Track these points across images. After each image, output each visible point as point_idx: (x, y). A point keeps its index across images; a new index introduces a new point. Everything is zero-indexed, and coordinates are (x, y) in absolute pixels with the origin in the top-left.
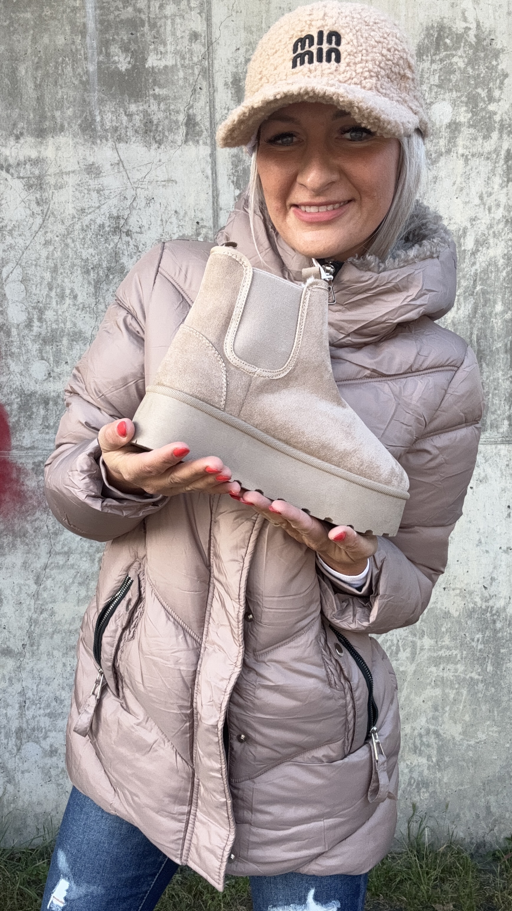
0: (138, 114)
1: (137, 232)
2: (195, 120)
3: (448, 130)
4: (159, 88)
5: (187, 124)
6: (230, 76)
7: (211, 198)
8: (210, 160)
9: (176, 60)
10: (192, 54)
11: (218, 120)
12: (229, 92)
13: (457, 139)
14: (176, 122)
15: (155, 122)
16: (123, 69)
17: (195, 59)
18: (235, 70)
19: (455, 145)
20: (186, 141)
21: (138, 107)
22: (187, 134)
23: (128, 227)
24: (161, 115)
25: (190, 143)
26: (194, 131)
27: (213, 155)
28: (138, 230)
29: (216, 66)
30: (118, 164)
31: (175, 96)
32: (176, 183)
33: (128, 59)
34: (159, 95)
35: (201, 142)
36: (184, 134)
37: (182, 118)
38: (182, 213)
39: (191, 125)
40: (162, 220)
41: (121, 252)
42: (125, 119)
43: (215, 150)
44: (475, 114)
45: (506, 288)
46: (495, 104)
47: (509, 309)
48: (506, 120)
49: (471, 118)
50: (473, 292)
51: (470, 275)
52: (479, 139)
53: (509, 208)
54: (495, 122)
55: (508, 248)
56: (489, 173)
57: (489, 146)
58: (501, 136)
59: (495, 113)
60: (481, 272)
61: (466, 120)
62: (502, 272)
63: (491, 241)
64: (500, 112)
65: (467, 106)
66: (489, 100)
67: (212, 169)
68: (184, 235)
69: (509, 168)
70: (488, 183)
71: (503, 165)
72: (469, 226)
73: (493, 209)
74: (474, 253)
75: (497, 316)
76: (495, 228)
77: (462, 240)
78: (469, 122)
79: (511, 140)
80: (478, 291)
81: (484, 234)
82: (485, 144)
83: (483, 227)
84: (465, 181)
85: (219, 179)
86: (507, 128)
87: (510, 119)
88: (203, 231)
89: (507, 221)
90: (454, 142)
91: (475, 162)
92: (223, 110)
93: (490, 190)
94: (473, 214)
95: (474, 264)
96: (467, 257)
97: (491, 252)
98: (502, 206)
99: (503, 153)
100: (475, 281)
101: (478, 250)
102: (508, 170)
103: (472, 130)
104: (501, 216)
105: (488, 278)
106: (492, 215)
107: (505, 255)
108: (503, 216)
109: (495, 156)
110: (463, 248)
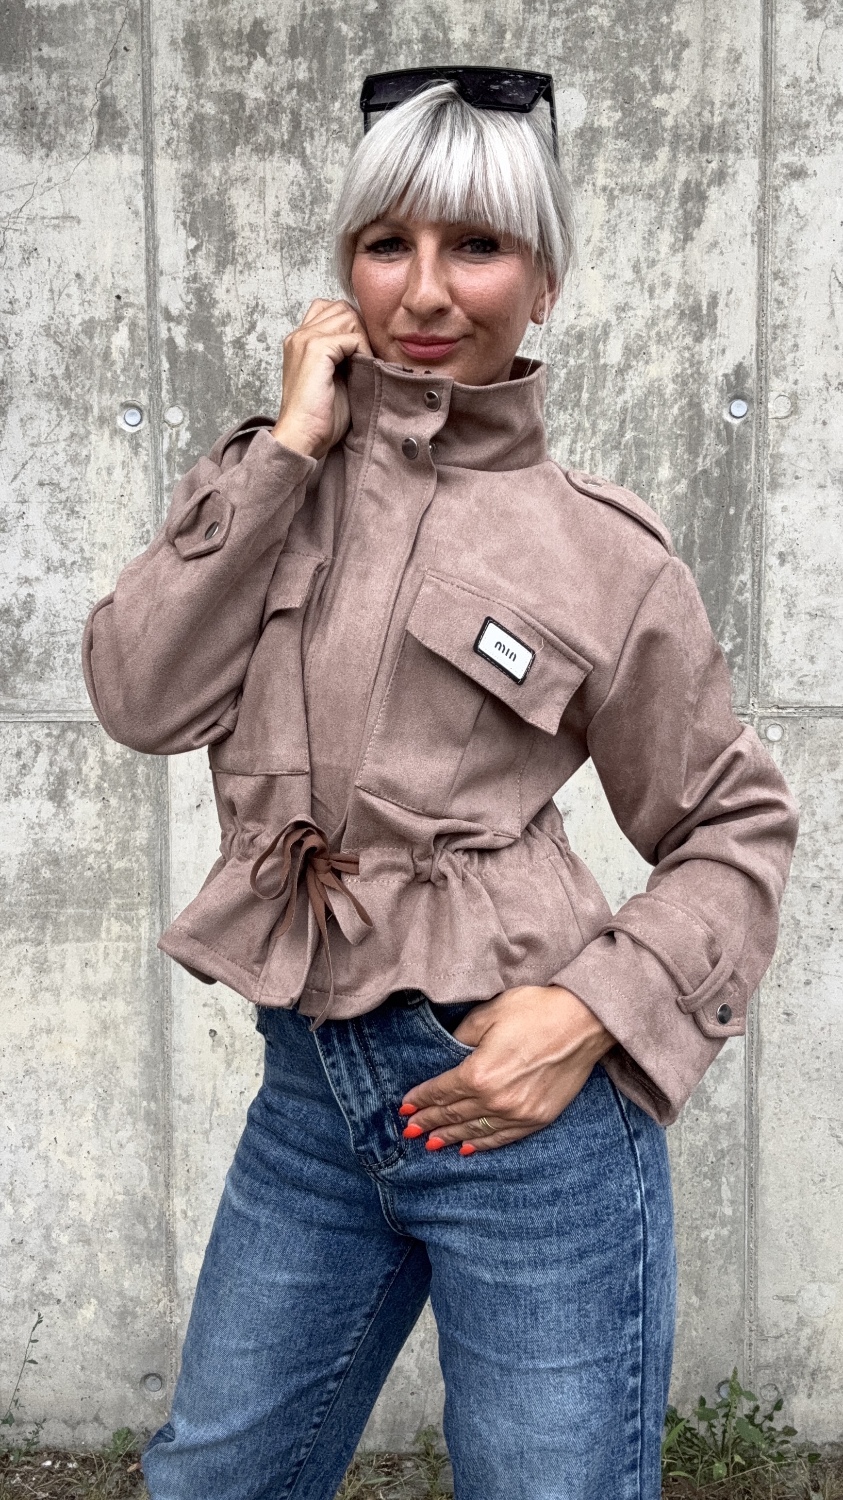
0: (8, 94)
2: (115, 106)
3: (580, 142)
4: (50, 45)
5: (100, 115)
6: (180, 27)
7: (143, 251)
8: (140, 180)
11: (158, 108)
12: (179, 58)
13: (595, 159)
14: (81, 109)
15: (41, 108)
18: (191, 17)
19: (591, 170)
20: (98, 146)
21: (11, 79)
22: (100, 133)
24: (52, 96)
25: (106, 149)
26: (113, 127)
27: (147, 173)
29: (156, 9)
31: (78, 62)
32: (79, 222)
34: (49, 60)
35: (125, 148)
36: (95, 132)
37: (90, 102)
38: (89, 279)
39: (108, 117)
40: (52, 290)
43: (152, 163)
44: (627, 113)
45: (678, 437)
46: (665, 95)
47: (683, 475)
48: (684, 126)
49: (620, 121)
50: (620, 443)
51: (615, 412)
52: (635, 160)
53: (686, 289)
54: (664, 129)
55: (683, 363)
56: (651, 223)
57: (653, 173)
58: (674, 156)
59: (665, 113)
60: (633, 407)
61: (611, 124)
62: (671, 407)
63: (653, 349)
64: (673, 112)
65: (613, 98)
66: (653, 89)
67: (146, 198)
68: (92, 320)
69: (687, 215)
70: (649, 243)
71: (676, 210)
72: (614, 321)
73: (658, 291)
74: (621, 372)
75: (662, 488)
76: (661, 325)
77: (601, 346)
78: (617, 128)
79: (692, 164)
80: (627, 442)
81: (641, 336)
82: (645, 170)
83: (639, 324)
84: (608, 238)
85: (159, 217)
86: (685, 141)
87: (691, 125)
88: (129, 313)
89: (682, 313)
90: (590, 165)
91: (625, 203)
92: (167, 90)
93: (652, 254)
94: (621, 299)
95: (622, 390)
96: (609, 378)
97: (653, 371)
98: (674, 285)
99: (677, 187)
100: (623, 421)
101: (630, 366)
102: (686, 219)
103: (621, 143)
104: (672, 304)
105: (647, 417)
106: (656, 302)
107: (677, 376)
108: (675, 304)
109: (663, 193)
110: (602, 361)
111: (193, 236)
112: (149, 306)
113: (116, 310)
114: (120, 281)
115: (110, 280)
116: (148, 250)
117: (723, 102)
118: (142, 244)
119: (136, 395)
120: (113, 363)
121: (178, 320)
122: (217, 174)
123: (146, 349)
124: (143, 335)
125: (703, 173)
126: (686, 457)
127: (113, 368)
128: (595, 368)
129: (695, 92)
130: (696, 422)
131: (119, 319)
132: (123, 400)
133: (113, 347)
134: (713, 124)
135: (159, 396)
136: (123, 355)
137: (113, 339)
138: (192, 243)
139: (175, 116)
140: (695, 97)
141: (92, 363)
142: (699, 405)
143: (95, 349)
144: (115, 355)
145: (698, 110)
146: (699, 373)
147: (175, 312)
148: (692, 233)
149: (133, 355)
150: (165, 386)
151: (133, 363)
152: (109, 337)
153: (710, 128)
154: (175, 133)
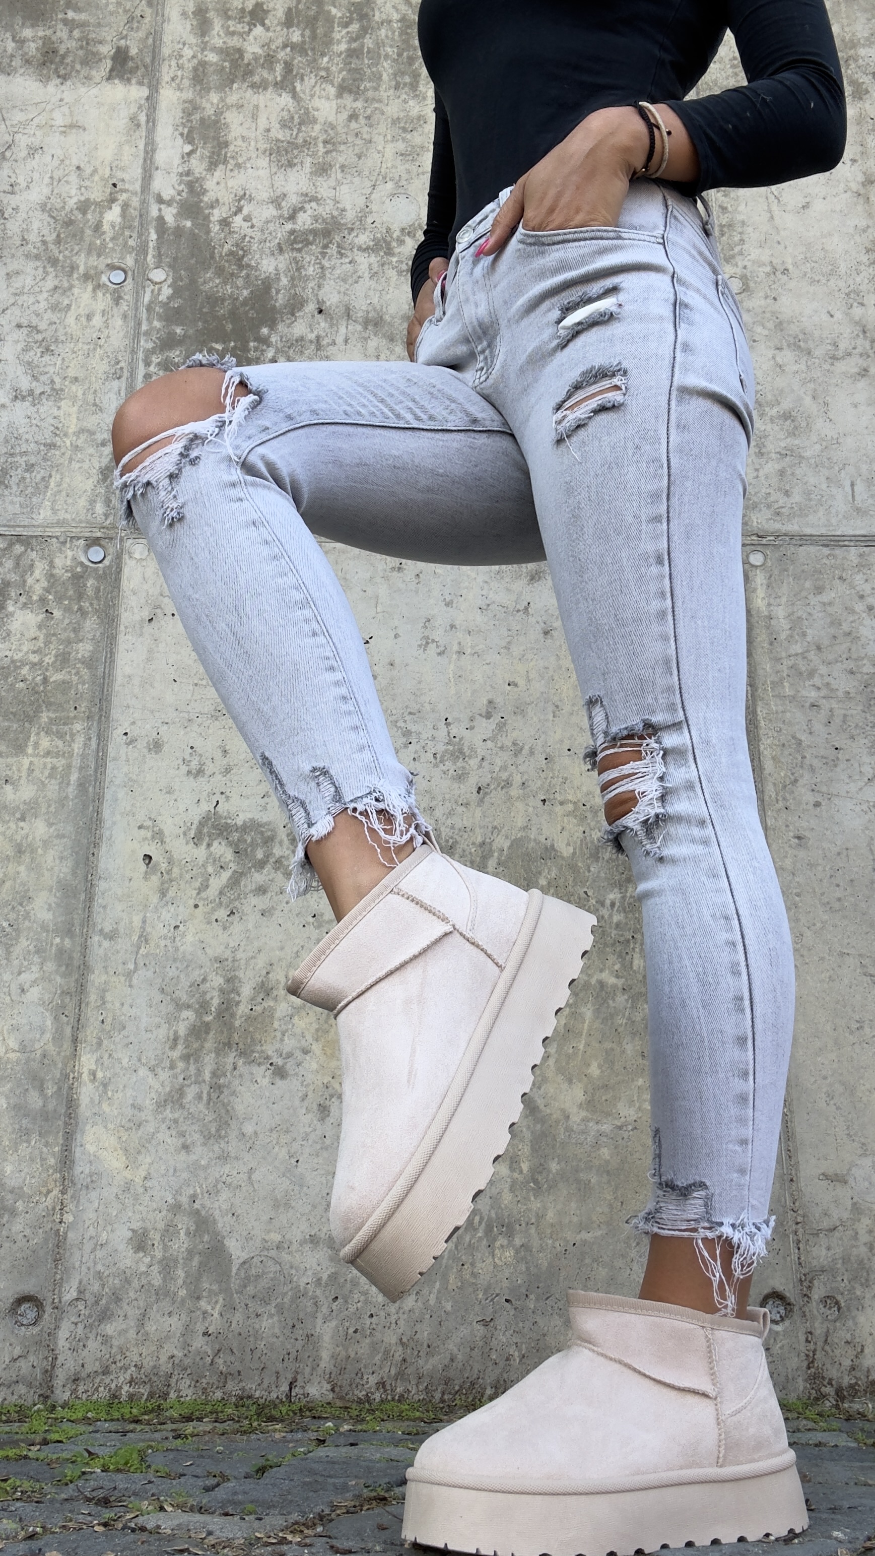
111: (189, 143)
112: (142, 192)
113: (111, 194)
115: (107, 172)
116: (146, 152)
118: (141, 147)
121: (169, 203)
122: (215, 101)
123: (136, 224)
124: (135, 213)
131: (112, 200)
132: (109, 261)
133: (104, 221)
135: (145, 259)
136: (113, 227)
138: (188, 148)
144: (106, 227)
147: (166, 196)
149: (123, 228)
150: (151, 252)
152: (101, 213)
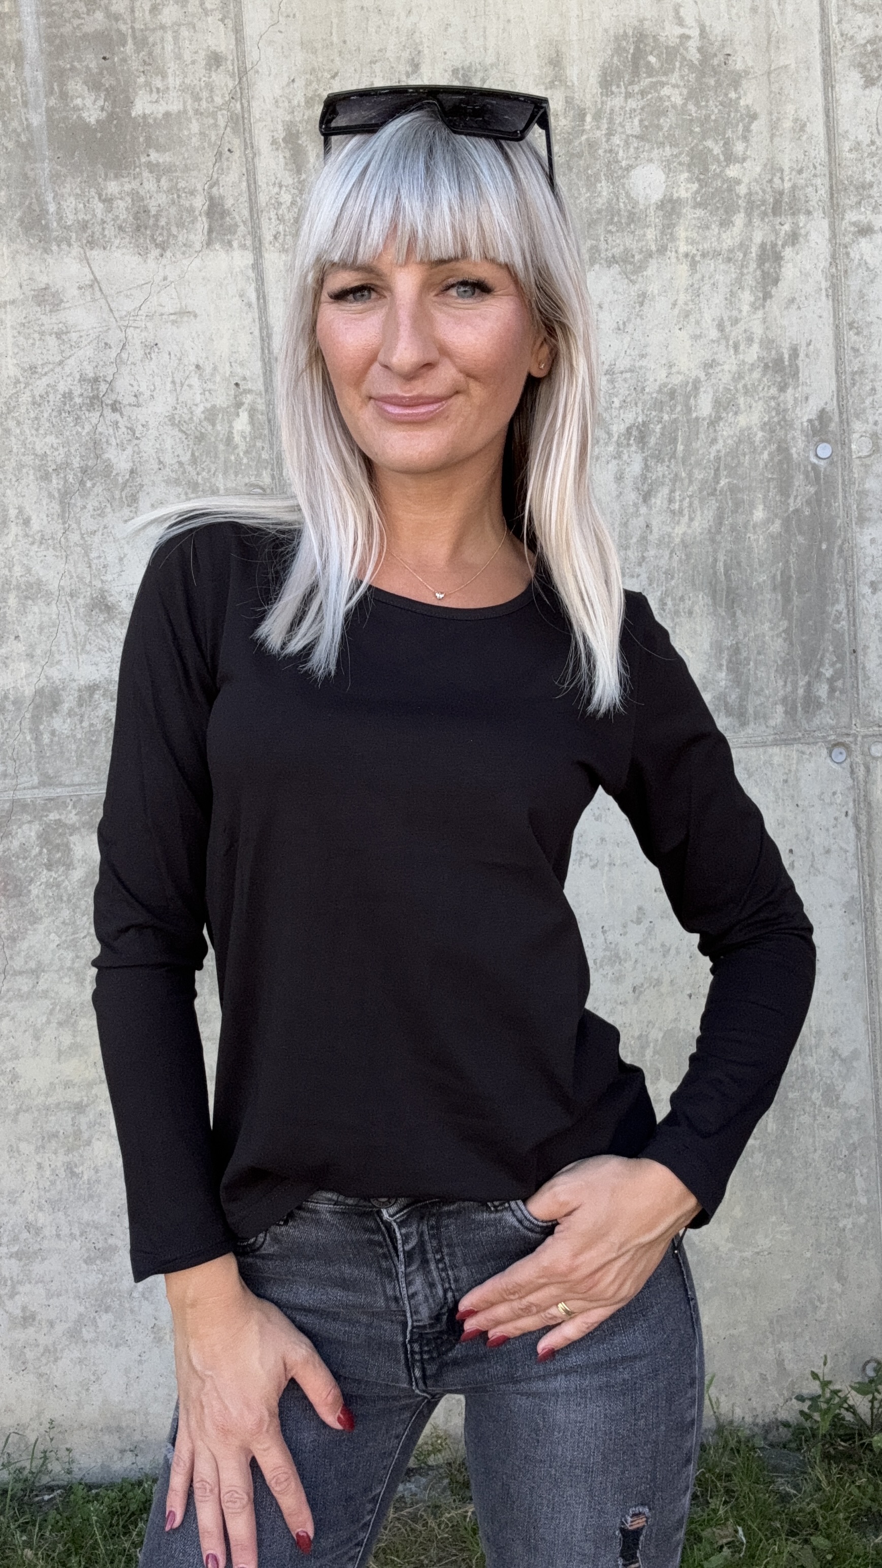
0: (121, 199)
1: (130, 405)
2: (222, 206)
3: (661, 213)
4: (157, 151)
5: (210, 214)
6: (280, 127)
7: (259, 341)
8: (251, 274)
9: (185, 103)
10: (211, 91)
11: (264, 204)
12: (281, 156)
13: (677, 228)
14: (190, 211)
15: (153, 212)
16: (93, 121)
17: (218, 100)
18: (288, 117)
19: (673, 239)
20: (209, 243)
21: (122, 185)
22: (210, 231)
23: (114, 397)
24: (162, 199)
25: (217, 246)
26: (221, 225)
27: (258, 267)
28: (133, 400)
29: (256, 112)
30: (91, 286)
31: (186, 166)
32: (195, 316)
33: (101, 102)
34: (158, 165)
35: (235, 244)
36: (206, 231)
37: (199, 203)
38: (208, 370)
39: (217, 216)
40: (173, 382)
41: (104, 440)
42: (99, 207)
43: (261, 256)
44: (703, 183)
45: (769, 480)
46: (737, 165)
47: (776, 515)
48: (757, 193)
49: (697, 192)
50: (715, 490)
51: (709, 461)
52: (713, 226)
53: (768, 343)
54: (738, 197)
55: (769, 412)
56: (731, 284)
57: (730, 238)
58: (750, 221)
59: (738, 182)
60: (727, 455)
61: (689, 195)
62: (761, 453)
63: (741, 400)
64: (746, 180)
65: (689, 171)
66: (725, 160)
67: (257, 290)
68: (214, 407)
69: (765, 275)
70: (731, 303)
71: (755, 271)
72: (702, 376)
73: (742, 348)
74: (713, 423)
75: (757, 529)
76: (747, 379)
77: (692, 401)
78: (695, 199)
79: (766, 228)
80: (722, 488)
81: (730, 390)
82: (724, 236)
83: (726, 378)
84: (692, 301)
85: (271, 307)
86: (759, 207)
87: (764, 191)
88: (248, 399)
89: (766, 366)
90: (671, 234)
91: (707, 267)
92: (271, 188)
93: (735, 313)
94: (708, 357)
95: (714, 441)
96: (701, 430)
97: (743, 420)
98: (757, 341)
99: (754, 250)
100: (717, 470)
101: (720, 418)
102: (764, 278)
103: (700, 212)
104: (756, 357)
105: (739, 464)
106: (741, 357)
107: (765, 424)
108: (758, 357)
109: (741, 255)
110: (694, 415)
114: (239, 370)
117: (792, 169)
119: (259, 475)
120: (236, 447)
125: (777, 234)
126: (778, 498)
127: (236, 451)
128: (688, 422)
129: (765, 160)
130: (785, 466)
134: (783, 190)
137: (234, 424)
139: (280, 212)
140: (765, 165)
141: (216, 448)
142: (787, 450)
143: (218, 435)
145: (769, 177)
146: (785, 421)
148: (770, 292)
151: (254, 446)
153: (781, 193)
154: (281, 228)
